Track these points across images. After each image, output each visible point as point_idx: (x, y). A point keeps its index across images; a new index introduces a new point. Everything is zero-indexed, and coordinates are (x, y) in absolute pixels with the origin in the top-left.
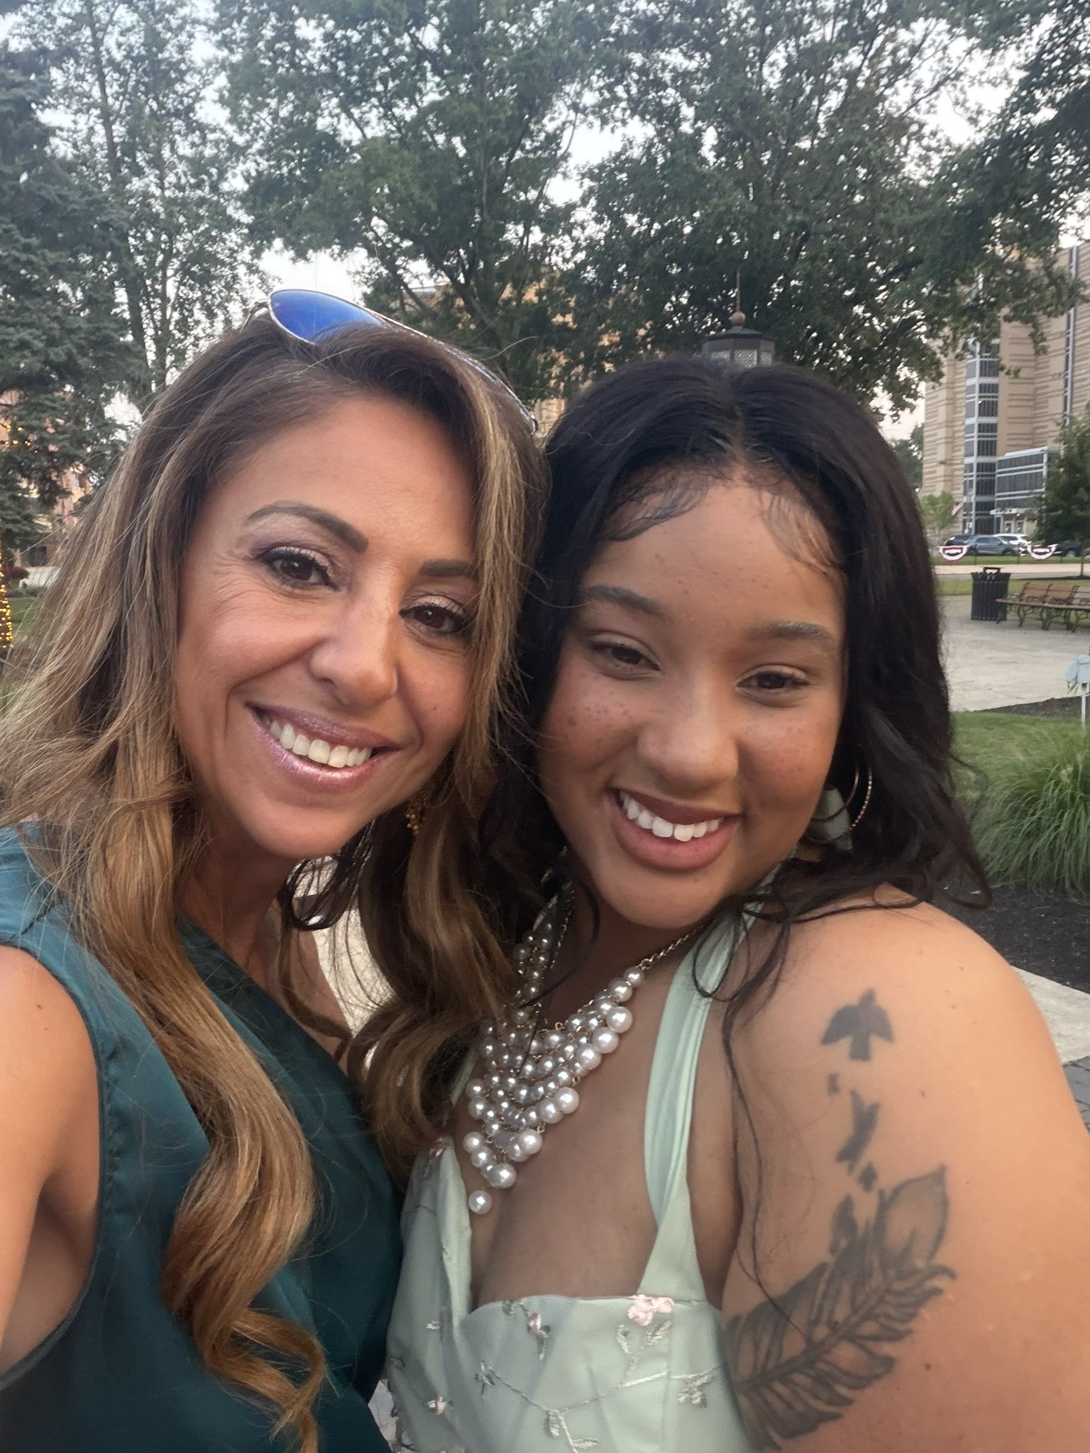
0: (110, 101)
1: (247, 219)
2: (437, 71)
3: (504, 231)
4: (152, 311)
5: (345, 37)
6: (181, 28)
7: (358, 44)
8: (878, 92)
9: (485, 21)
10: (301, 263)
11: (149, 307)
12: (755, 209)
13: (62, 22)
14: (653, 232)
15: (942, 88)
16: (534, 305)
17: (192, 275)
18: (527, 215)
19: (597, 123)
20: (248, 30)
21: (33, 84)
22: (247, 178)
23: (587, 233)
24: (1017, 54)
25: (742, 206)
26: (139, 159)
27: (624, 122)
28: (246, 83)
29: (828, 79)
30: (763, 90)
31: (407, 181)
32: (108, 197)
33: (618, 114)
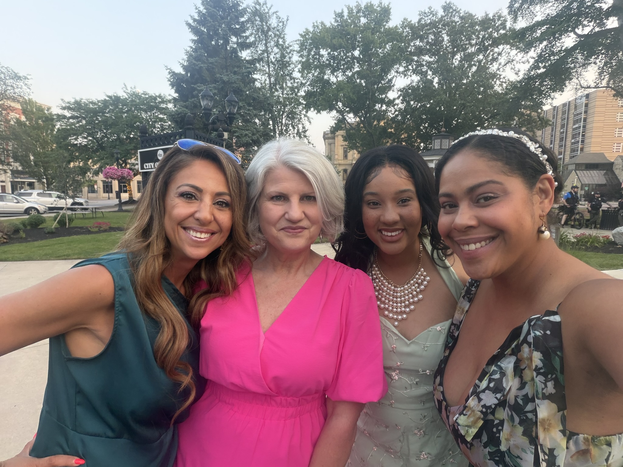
0: (271, 72)
1: (305, 103)
2: (358, 62)
3: (375, 106)
4: (278, 127)
5: (333, 54)
6: (290, 52)
7: (336, 56)
8: (487, 66)
9: (373, 48)
10: (319, 114)
11: (278, 126)
12: (449, 100)
13: (260, 52)
14: (418, 106)
15: (508, 65)
16: (383, 126)
17: (289, 117)
18: (382, 101)
19: (403, 76)
20: (308, 52)
21: (253, 68)
22: (305, 92)
23: (399, 107)
24: (533, 53)
25: (445, 99)
26: (277, 87)
27: (411, 76)
28: (306, 67)
29: (473, 63)
30: (453, 66)
31: (348, 92)
32: (269, 97)
33: (409, 74)
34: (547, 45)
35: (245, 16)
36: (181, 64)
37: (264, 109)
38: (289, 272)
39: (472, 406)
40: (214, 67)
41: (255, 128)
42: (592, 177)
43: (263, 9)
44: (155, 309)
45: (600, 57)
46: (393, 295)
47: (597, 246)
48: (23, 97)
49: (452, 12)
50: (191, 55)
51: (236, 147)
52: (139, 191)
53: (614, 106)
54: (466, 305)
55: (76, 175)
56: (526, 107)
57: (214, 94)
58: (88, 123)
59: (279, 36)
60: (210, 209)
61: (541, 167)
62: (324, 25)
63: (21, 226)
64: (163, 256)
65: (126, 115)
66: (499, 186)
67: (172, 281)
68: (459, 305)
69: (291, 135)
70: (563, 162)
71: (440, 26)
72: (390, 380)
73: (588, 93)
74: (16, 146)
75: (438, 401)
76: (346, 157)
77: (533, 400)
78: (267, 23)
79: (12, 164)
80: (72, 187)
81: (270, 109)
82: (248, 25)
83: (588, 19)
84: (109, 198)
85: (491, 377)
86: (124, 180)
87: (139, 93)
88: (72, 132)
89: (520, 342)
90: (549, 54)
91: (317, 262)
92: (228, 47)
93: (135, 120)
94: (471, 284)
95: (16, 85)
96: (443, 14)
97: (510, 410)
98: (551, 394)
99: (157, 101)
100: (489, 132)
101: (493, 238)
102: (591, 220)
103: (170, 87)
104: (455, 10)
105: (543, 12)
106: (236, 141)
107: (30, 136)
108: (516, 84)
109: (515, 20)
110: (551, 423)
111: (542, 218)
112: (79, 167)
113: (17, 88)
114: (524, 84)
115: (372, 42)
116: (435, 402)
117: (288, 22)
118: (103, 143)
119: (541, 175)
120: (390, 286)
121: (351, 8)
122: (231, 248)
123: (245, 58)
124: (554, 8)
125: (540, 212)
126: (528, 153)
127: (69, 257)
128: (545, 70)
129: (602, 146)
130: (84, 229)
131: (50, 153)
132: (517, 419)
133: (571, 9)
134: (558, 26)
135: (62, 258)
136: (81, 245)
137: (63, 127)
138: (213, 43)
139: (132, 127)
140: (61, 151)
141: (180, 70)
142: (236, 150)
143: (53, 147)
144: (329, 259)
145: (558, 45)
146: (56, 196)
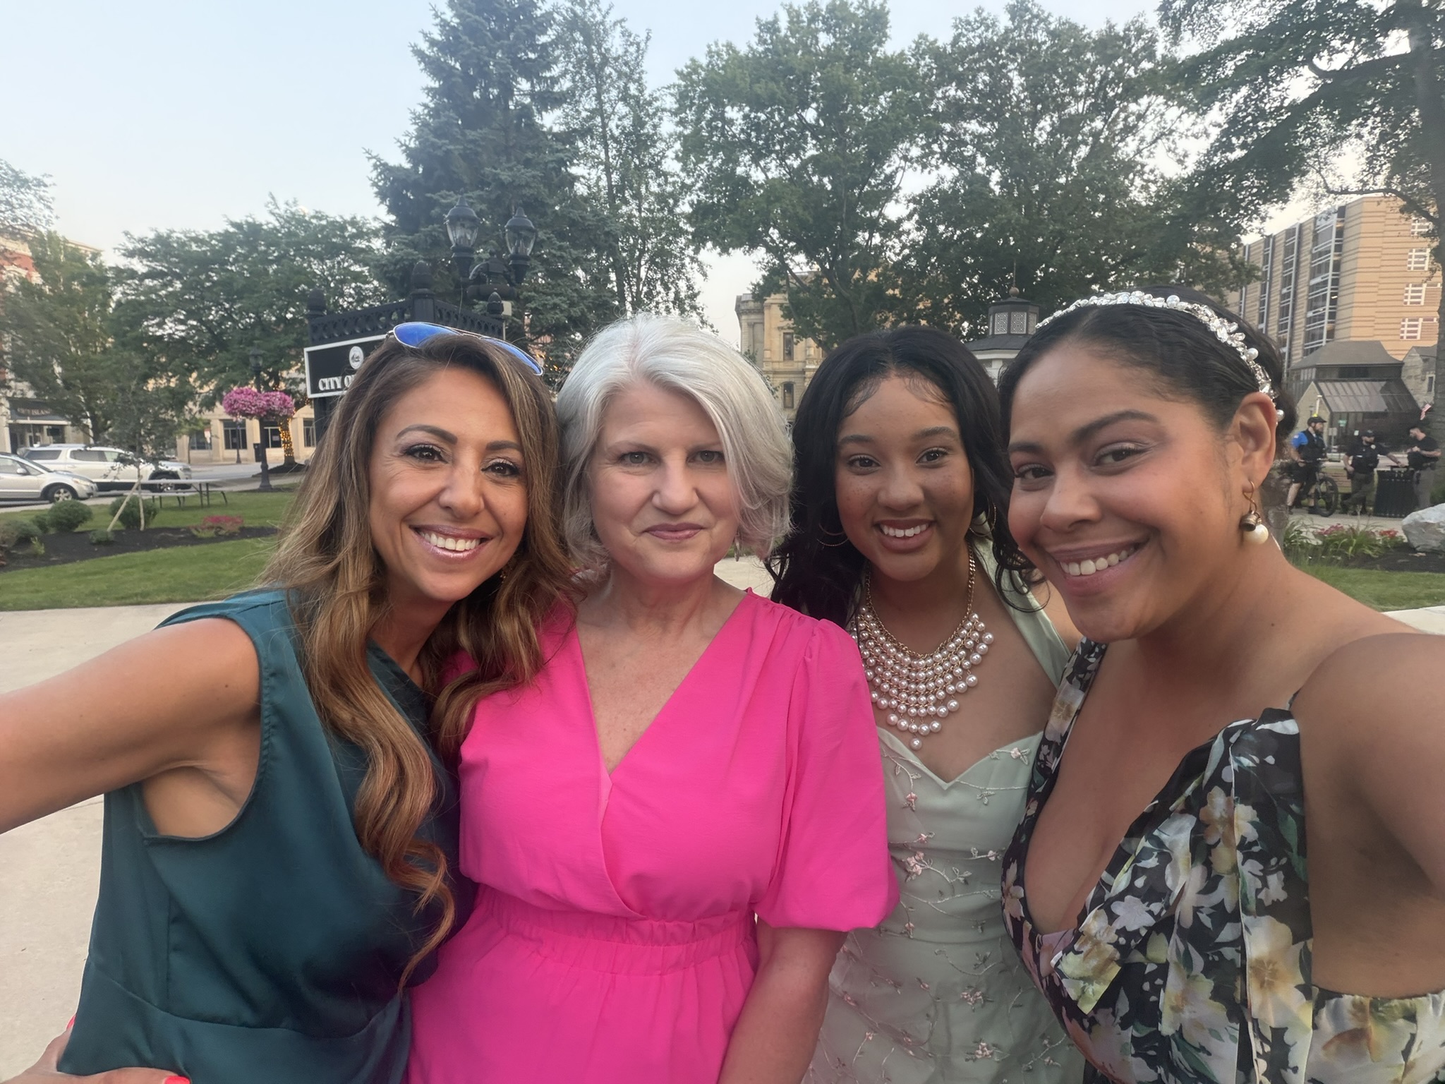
0: (611, 160)
1: (691, 230)
2: (814, 137)
3: (856, 236)
4: (630, 286)
5: (755, 117)
6: (655, 114)
7: (764, 121)
8: (1113, 145)
9: (848, 104)
10: (725, 256)
11: (629, 284)
12: (1027, 222)
13: (584, 114)
14: (955, 237)
15: (1159, 141)
16: (874, 282)
17: (656, 264)
18: (872, 226)
19: (919, 168)
20: (696, 114)
21: (568, 150)
22: (692, 205)
23: (911, 237)
24: (1217, 115)
25: (1018, 220)
26: (627, 194)
27: (937, 167)
28: (693, 147)
29: (1080, 138)
30: (1035, 144)
31: (793, 205)
32: (608, 217)
33: (933, 162)
34: (1250, 95)
35: (550, 32)
36: (402, 145)
37: (595, 246)
38: (665, 629)
39: (1093, 932)
40: (479, 150)
41: (576, 290)
42: (1354, 395)
43: (589, 14)
44: (353, 719)
45: (1370, 122)
46: (908, 677)
47: (1369, 555)
48: (35, 228)
49: (1030, 21)
50: (425, 124)
51: (532, 333)
52: (308, 444)
53: (1402, 233)
54: (1076, 698)
55: (161, 408)
56: (1202, 239)
57: (481, 214)
58: (187, 288)
59: (629, 78)
60: (476, 481)
61: (1242, 377)
62: (734, 51)
63: (35, 528)
64: (370, 594)
65: (275, 267)
66: (1146, 423)
67: (391, 654)
68: (1060, 696)
69: (660, 305)
70: (1289, 362)
71: (1003, 53)
72: (904, 875)
73: (1343, 204)
74: (19, 343)
75: (1014, 920)
76: (789, 354)
77: (1235, 917)
78: (599, 46)
79: (12, 384)
80: (153, 437)
81: (611, 246)
82: (557, 53)
83: (1342, 35)
84: (239, 461)
85: (1139, 865)
86: (273, 419)
87: (304, 216)
88: (149, 308)
89: (1205, 782)
90: (1253, 116)
91: (729, 606)
92: (510, 103)
93: (296, 278)
94: (1088, 649)
95: (17, 199)
96: (1010, 25)
97: (1183, 941)
98: (1276, 903)
99: (347, 234)
100: (1122, 298)
101: (1136, 546)
102: (1355, 496)
103: (378, 200)
104: (1037, 16)
105: (1239, 21)
106: (532, 320)
107: (53, 320)
108: (1181, 186)
109: (1175, 39)
110: (1277, 971)
111: (1249, 495)
112: (168, 388)
113: (21, 206)
114: (1197, 184)
115: (848, 89)
116: (1005, 924)
117: (648, 43)
118: (223, 333)
119: (1243, 396)
120: (900, 655)
121: (796, 11)
122: (526, 573)
123: (551, 128)
124: (1265, 10)
125: (1244, 481)
126: (1214, 345)
127: (148, 600)
128: (1245, 152)
129: (1377, 326)
130: (183, 533)
131: (98, 357)
132: (1198, 962)
133: (1301, 13)
134: (1275, 51)
135: (132, 601)
136: (175, 570)
137: (130, 297)
138: (476, 94)
139: (290, 296)
140: (126, 354)
141: (398, 159)
142: (532, 341)
143: (107, 345)
144: (756, 597)
145: (1274, 94)
146: (115, 456)
